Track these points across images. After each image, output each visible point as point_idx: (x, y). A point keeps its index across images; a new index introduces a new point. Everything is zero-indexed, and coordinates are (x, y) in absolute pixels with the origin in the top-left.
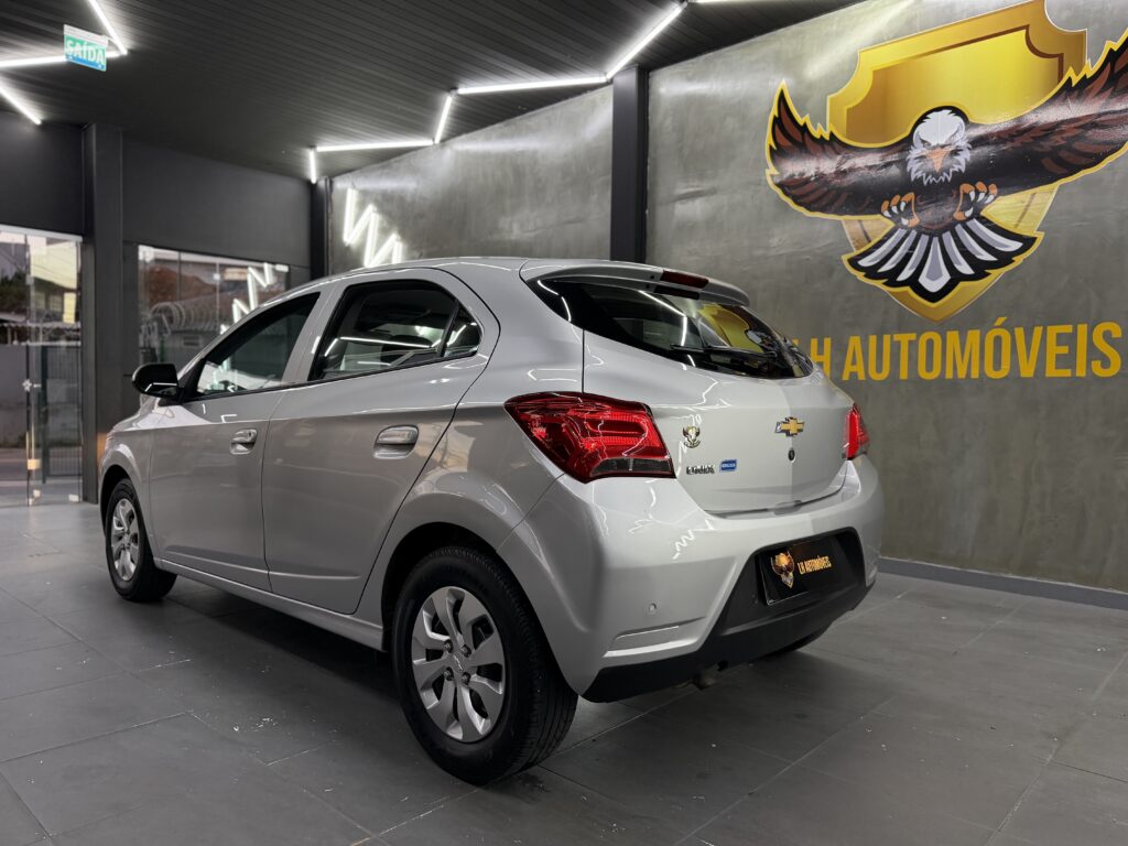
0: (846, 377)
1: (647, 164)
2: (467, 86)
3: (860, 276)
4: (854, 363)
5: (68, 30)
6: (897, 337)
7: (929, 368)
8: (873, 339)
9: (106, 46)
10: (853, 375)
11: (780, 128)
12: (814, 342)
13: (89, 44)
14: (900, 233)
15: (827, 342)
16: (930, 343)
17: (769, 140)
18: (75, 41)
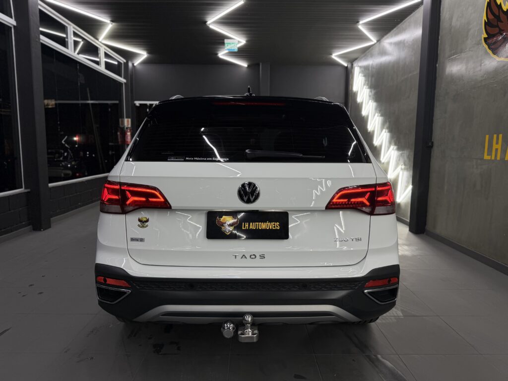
1: (438, 40)
2: (363, 20)
5: (226, 41)
9: (237, 42)
11: (489, 8)
12: (495, 136)
13: (233, 43)
15: (501, 136)
17: (485, 18)
18: (228, 44)
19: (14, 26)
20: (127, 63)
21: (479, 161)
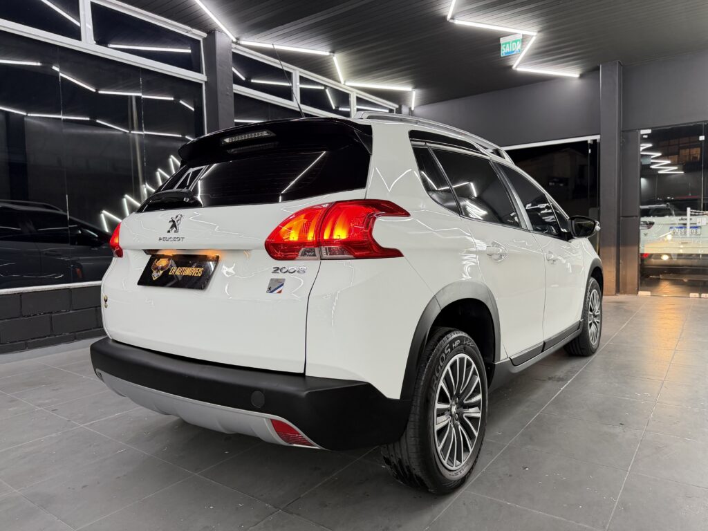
9: (524, 37)
13: (513, 42)
19: (206, 82)
20: (400, 107)
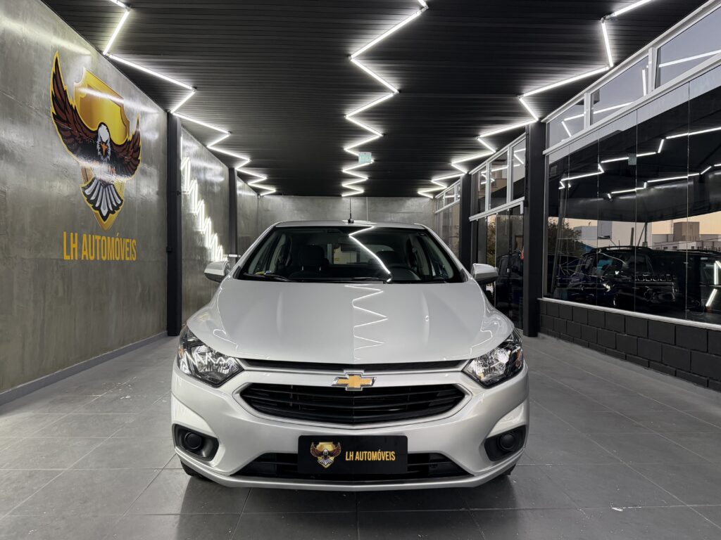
0: (83, 259)
3: (86, 199)
4: (85, 250)
6: (96, 236)
7: (104, 255)
8: (90, 236)
10: (85, 256)
12: (72, 234)
14: (95, 181)
15: (76, 234)
16: (104, 241)
21: (59, 262)
